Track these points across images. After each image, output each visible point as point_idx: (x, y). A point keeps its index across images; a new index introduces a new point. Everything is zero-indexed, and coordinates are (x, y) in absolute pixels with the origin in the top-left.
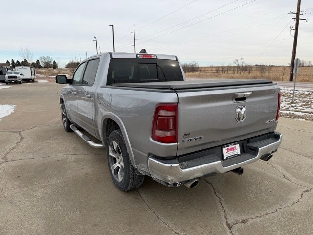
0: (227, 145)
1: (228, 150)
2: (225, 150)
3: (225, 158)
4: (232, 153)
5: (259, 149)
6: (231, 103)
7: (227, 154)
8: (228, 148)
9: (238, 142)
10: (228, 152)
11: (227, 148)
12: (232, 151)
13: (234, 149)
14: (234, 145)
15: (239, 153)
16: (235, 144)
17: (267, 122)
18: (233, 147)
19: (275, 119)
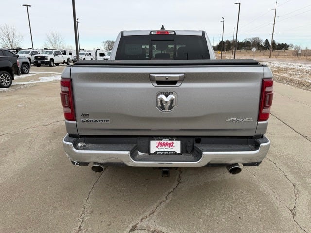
0: (159, 138)
1: (160, 144)
2: (154, 143)
3: (152, 152)
4: (165, 149)
5: (203, 153)
6: (149, 85)
7: (157, 149)
8: (161, 141)
9: (178, 138)
10: (159, 147)
11: (158, 141)
12: (166, 147)
13: (171, 145)
14: (169, 140)
15: (179, 152)
16: (173, 140)
19: (251, 119)
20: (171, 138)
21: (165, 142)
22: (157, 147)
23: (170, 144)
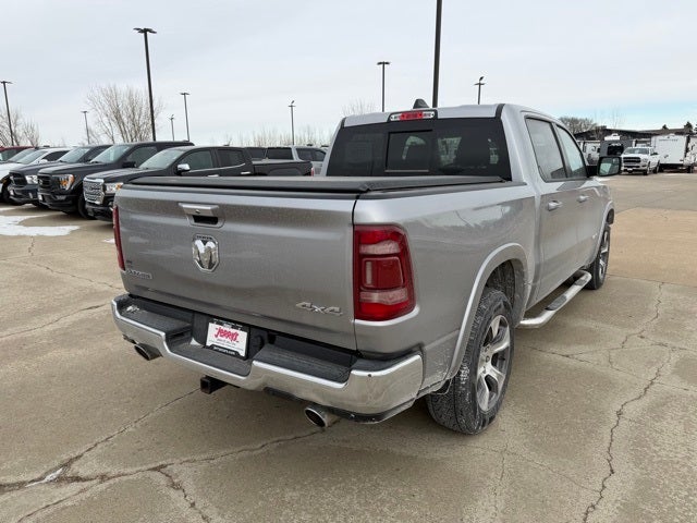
0: (220, 320)
1: (220, 331)
2: (213, 328)
3: (209, 344)
4: (225, 343)
7: (216, 339)
8: (222, 327)
9: (246, 327)
10: (219, 337)
11: (218, 326)
12: (228, 340)
13: (234, 337)
15: (243, 354)
16: (236, 328)
17: (299, 305)
18: (233, 331)
19: (337, 309)
20: (235, 324)
21: (228, 330)
22: (216, 336)
23: (233, 335)
